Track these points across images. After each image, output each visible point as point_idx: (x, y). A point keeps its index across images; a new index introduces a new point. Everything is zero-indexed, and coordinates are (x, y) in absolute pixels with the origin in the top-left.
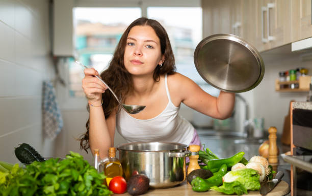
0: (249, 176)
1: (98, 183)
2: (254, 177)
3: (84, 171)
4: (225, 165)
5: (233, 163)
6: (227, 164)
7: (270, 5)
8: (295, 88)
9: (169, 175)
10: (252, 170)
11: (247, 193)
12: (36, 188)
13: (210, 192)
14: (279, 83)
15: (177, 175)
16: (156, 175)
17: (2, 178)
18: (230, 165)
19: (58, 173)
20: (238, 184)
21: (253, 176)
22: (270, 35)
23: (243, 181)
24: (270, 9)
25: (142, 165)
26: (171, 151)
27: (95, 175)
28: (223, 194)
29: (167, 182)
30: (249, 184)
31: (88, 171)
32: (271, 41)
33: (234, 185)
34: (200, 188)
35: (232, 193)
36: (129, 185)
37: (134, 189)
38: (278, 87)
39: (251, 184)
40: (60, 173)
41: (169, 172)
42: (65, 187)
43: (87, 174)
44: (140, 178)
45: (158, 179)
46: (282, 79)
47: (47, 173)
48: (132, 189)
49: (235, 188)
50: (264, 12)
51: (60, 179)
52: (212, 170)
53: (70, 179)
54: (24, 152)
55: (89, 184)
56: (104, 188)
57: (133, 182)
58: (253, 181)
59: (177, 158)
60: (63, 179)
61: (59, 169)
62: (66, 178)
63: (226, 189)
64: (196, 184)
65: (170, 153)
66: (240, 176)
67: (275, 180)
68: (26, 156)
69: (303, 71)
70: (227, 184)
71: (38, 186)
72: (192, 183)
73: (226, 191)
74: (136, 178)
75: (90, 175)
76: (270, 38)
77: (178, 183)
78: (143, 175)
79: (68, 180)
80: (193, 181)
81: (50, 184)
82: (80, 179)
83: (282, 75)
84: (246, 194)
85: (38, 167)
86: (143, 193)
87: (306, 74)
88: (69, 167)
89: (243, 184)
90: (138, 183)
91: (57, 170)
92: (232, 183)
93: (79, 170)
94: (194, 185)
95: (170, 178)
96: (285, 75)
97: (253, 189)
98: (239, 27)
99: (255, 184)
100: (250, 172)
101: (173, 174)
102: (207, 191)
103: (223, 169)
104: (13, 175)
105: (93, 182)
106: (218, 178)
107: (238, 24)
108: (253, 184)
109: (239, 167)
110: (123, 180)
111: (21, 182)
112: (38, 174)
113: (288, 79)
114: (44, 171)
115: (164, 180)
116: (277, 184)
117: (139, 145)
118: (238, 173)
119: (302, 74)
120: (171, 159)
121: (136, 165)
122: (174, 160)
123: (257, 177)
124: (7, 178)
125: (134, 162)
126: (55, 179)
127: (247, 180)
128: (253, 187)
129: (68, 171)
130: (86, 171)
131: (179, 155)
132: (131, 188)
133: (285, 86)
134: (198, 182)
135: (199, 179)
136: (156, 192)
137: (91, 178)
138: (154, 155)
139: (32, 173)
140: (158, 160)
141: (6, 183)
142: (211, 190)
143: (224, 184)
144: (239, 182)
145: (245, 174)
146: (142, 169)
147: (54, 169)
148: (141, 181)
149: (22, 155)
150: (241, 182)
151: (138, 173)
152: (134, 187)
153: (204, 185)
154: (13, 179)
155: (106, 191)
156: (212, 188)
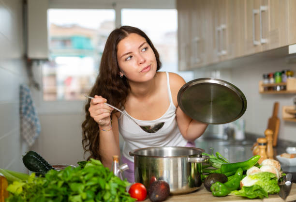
0: (268, 179)
1: (122, 190)
2: (273, 180)
3: (108, 178)
4: (240, 169)
5: (249, 167)
6: (242, 168)
7: (263, 8)
8: (281, 90)
9: (188, 181)
10: (270, 173)
11: (267, 196)
12: (61, 198)
13: (230, 197)
14: (263, 85)
15: (196, 180)
16: (174, 181)
17: (18, 188)
18: (245, 168)
19: (84, 182)
20: (258, 187)
21: (271, 179)
22: (263, 38)
23: (263, 185)
24: (263, 11)
25: (160, 171)
26: (190, 156)
27: (119, 182)
28: (245, 198)
29: (185, 188)
30: (268, 187)
31: (112, 179)
32: (263, 44)
33: (254, 189)
34: (220, 193)
35: (254, 197)
36: (152, 192)
37: (157, 196)
38: (262, 89)
39: (270, 187)
40: (87, 181)
41: (187, 178)
42: (91, 196)
43: (111, 182)
44: (162, 184)
45: (176, 186)
46: (266, 82)
47: (69, 181)
48: (155, 196)
49: (256, 192)
50: (255, 14)
51: (86, 187)
52: (226, 174)
53: (96, 187)
54: (32, 160)
55: (114, 192)
56: (128, 196)
57: (155, 189)
58: (272, 184)
59: (195, 163)
60: (89, 187)
61: (86, 177)
62: (92, 186)
63: (247, 194)
64: (217, 189)
65: (189, 159)
66: (259, 180)
67: (288, 183)
68: (35, 164)
69: (289, 73)
70: (246, 188)
71: (63, 196)
72: (212, 188)
73: (249, 195)
74: (158, 184)
75: (114, 182)
76: (263, 41)
77: (197, 188)
78: (162, 180)
79: (94, 189)
80: (213, 186)
81: (77, 194)
82: (107, 187)
83: (266, 77)
84: (267, 198)
85: (60, 175)
86: (165, 199)
87: (292, 76)
88: (95, 175)
89: (263, 187)
90: (161, 190)
91: (84, 179)
92: (252, 187)
93: (103, 177)
94: (215, 190)
95: (189, 184)
96: (268, 77)
97: (272, 192)
98: (224, 30)
99: (274, 187)
100: (269, 176)
101: (192, 180)
102: (227, 195)
103: (239, 173)
104: (29, 185)
105: (118, 190)
106: (235, 182)
107: (223, 26)
108: (272, 188)
109: (255, 171)
110: (143, 186)
111: (47, 193)
112: (60, 183)
113: (272, 81)
114: (67, 180)
115: (182, 186)
116: (290, 186)
117: (153, 150)
118: (257, 177)
119: (288, 76)
120: (189, 164)
121: (154, 171)
122: (192, 165)
123: (275, 180)
124: (24, 188)
125: (153, 168)
126: (81, 188)
127: (266, 184)
128: (273, 190)
129: (95, 179)
130: (110, 179)
131: (198, 160)
132: (153, 194)
133: (270, 88)
134: (219, 187)
135: (219, 184)
136: (175, 198)
137: (116, 186)
138: (172, 160)
139: (54, 182)
140: (176, 166)
141: (23, 194)
142: (230, 194)
143: (242, 188)
144: (259, 186)
145: (264, 177)
146: (160, 175)
147: (82, 178)
148: (163, 187)
149: (31, 163)
150: (260, 185)
151: (156, 179)
152: (157, 194)
153: (224, 190)
154: (30, 188)
155: (130, 199)
156: (232, 192)
